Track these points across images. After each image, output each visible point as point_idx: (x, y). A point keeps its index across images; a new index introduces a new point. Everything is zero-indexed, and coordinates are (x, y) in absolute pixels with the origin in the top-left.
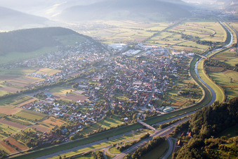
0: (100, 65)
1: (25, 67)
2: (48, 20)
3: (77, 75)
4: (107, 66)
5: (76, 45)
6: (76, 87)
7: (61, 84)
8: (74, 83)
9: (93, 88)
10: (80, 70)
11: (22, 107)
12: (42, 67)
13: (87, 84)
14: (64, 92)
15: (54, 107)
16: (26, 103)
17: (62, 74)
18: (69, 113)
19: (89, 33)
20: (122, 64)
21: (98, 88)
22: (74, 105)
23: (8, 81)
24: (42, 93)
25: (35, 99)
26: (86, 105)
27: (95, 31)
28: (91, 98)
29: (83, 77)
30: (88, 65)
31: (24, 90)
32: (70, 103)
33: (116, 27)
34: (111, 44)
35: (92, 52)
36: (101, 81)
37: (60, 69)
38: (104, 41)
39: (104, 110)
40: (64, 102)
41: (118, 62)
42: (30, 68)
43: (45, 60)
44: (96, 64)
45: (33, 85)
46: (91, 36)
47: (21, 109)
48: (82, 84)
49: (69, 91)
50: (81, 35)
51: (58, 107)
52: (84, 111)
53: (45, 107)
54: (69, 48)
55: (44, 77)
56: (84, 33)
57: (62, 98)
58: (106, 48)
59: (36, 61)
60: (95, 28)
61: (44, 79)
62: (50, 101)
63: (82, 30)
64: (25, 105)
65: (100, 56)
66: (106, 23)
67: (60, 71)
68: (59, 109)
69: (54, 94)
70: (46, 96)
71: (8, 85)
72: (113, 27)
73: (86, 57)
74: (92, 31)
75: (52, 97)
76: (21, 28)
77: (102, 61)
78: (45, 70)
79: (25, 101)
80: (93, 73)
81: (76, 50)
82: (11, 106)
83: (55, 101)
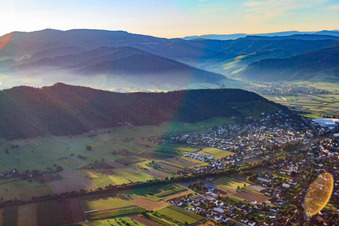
0: (295, 149)
1: (184, 143)
2: (224, 77)
3: (257, 162)
4: (306, 152)
5: (262, 116)
6: (254, 181)
7: (232, 174)
8: (251, 175)
9: (280, 185)
10: (264, 155)
11: (170, 201)
12: (208, 146)
13: (271, 177)
14: (234, 186)
15: (215, 206)
16: (177, 196)
17: (234, 158)
18: (237, 219)
19: (283, 101)
20: (331, 150)
21: (287, 186)
22: (246, 208)
23: (157, 161)
24: (201, 184)
25: (190, 191)
26: (266, 209)
27: (293, 98)
28: (274, 200)
29: (268, 164)
30: (276, 148)
31: (176, 176)
32: (241, 203)
33: (327, 93)
34: (317, 119)
35: (286, 129)
36: (293, 174)
37: (233, 151)
38: (306, 113)
39: (293, 221)
40: (232, 201)
41: (325, 148)
42: (190, 146)
43: (212, 136)
44: (289, 148)
45: (190, 171)
46: (287, 104)
47: (168, 204)
48: (263, 177)
49: (241, 185)
50: (271, 102)
51: (222, 207)
52: (260, 218)
53: (202, 205)
54: (251, 122)
55: (208, 161)
56: (277, 100)
57: (229, 195)
58: (308, 124)
59: (199, 136)
60: (295, 92)
61: (207, 164)
62: (212, 196)
63: (273, 94)
64: (174, 200)
65: (297, 136)
66: (314, 85)
67: (232, 154)
68: (222, 211)
69: (219, 187)
70: (206, 190)
71: (156, 167)
72: (323, 92)
73: (275, 136)
74: (289, 98)
75: (215, 191)
76: (184, 88)
77: (299, 145)
78: (212, 150)
79: (176, 192)
80: (283, 161)
81: (261, 124)
82: (155, 198)
83: (219, 198)
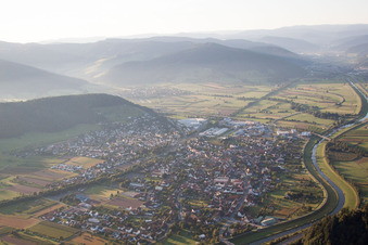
0: (164, 151)
1: (50, 154)
2: (86, 82)
3: (128, 167)
4: (175, 153)
5: (129, 121)
6: (127, 187)
7: (103, 182)
8: (123, 180)
9: (153, 188)
10: (134, 160)
11: (41, 216)
12: (76, 155)
13: (143, 182)
14: (107, 194)
15: (90, 217)
16: (48, 210)
17: (105, 166)
18: (113, 227)
19: (148, 103)
20: (199, 149)
21: (160, 188)
22: (122, 215)
23: (22, 176)
24: (73, 195)
25: (62, 204)
26: (141, 214)
27: (158, 100)
28: (148, 204)
29: (138, 170)
30: (146, 151)
31: (45, 190)
32: (116, 211)
33: (190, 93)
34: (183, 120)
35: (154, 132)
36: (165, 176)
37: (103, 158)
38: (171, 115)
39: (169, 222)
40: (107, 210)
41: (193, 147)
42: (57, 156)
43: (80, 145)
44: (158, 150)
45: (60, 183)
46: (153, 107)
47: (39, 221)
48: (136, 181)
49: (115, 193)
50: (137, 106)
51: (97, 217)
52: (138, 223)
53: (76, 218)
54: (118, 127)
55: (76, 171)
56: (142, 103)
57: (103, 204)
58: (174, 125)
59: (66, 146)
60: (158, 95)
61: (77, 174)
62: (85, 207)
63: (138, 98)
64: (46, 215)
65: (165, 138)
66: (176, 87)
67: (102, 162)
68: (97, 221)
69: (91, 197)
70: (79, 201)
71: (21, 183)
72: (186, 93)
73: (144, 139)
74: (154, 100)
75: (88, 202)
76: (45, 96)
77: (167, 146)
78: (80, 159)
79: (47, 207)
80: (153, 164)
81: (128, 129)
82: (25, 215)
83: (93, 208)
